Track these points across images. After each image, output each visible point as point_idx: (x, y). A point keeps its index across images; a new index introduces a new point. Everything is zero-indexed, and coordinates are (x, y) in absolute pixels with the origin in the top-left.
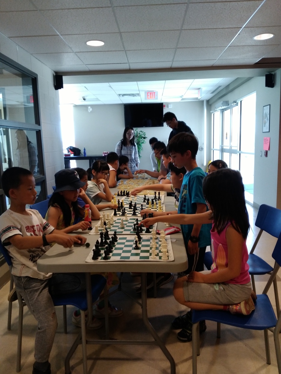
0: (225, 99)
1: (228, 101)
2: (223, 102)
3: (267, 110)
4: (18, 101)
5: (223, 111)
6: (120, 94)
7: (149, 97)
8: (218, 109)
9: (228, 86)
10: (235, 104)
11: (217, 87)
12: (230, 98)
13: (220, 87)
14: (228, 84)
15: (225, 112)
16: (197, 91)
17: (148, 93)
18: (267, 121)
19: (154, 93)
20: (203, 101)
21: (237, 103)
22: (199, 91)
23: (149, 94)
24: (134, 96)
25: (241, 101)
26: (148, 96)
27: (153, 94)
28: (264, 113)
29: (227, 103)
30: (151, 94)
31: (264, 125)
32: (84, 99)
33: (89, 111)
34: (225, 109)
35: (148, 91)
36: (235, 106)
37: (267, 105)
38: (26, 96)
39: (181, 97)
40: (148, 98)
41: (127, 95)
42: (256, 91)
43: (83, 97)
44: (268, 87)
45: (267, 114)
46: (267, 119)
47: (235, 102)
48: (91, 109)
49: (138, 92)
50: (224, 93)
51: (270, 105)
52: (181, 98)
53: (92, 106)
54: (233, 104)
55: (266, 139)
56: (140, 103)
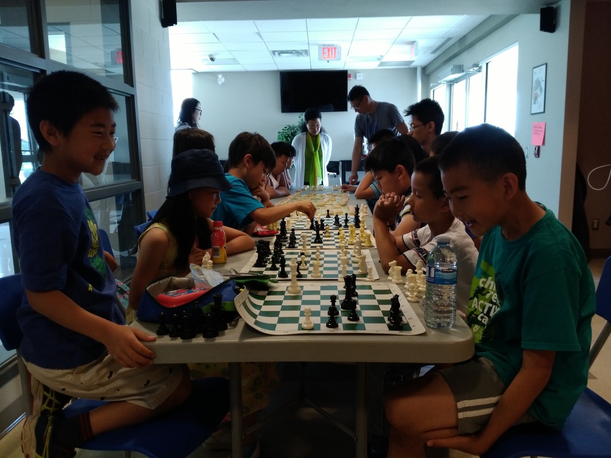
0: (457, 61)
1: (463, 65)
2: (454, 66)
3: (540, 73)
4: (97, 63)
5: (451, 84)
6: (275, 51)
7: (326, 55)
8: (442, 80)
9: (463, 39)
10: (476, 68)
11: (445, 39)
12: (466, 59)
13: (449, 39)
14: (465, 34)
15: (456, 86)
16: (409, 47)
17: (324, 48)
18: (539, 93)
19: (335, 48)
20: (415, 69)
21: (480, 68)
22: (412, 47)
23: (326, 51)
24: (298, 56)
25: (487, 64)
26: (324, 53)
27: (333, 50)
28: (535, 79)
29: (460, 69)
30: (329, 50)
31: (533, 102)
32: (212, 59)
33: (220, 83)
34: (456, 81)
35: (324, 45)
36: (477, 73)
37: (541, 65)
38: (109, 51)
39: (379, 59)
40: (325, 57)
41: (287, 53)
42: (518, 43)
43: (210, 55)
44: (544, 31)
45: (541, 81)
46: (541, 89)
47: (476, 65)
48: (223, 80)
49: (306, 48)
50: (456, 50)
51: (546, 64)
52: (379, 62)
53: (225, 74)
54: (472, 70)
55: (537, 127)
56: (308, 70)
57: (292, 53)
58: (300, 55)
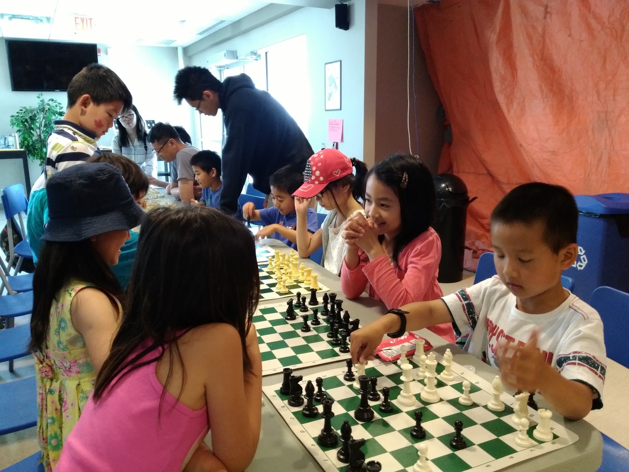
1: (236, 51)
3: (334, 70)
6: (4, 15)
7: (80, 26)
8: (212, 65)
10: (254, 57)
11: (216, 22)
13: (222, 22)
14: (239, 19)
17: (76, 18)
18: (334, 90)
19: (91, 19)
21: (259, 56)
23: (79, 21)
24: (37, 22)
25: (266, 53)
26: (76, 23)
27: (89, 21)
28: (328, 75)
29: (234, 54)
30: (83, 20)
31: (327, 98)
36: (255, 61)
37: (334, 62)
40: (78, 28)
42: (306, 35)
44: (341, 28)
46: (336, 86)
47: (254, 53)
49: (50, 15)
51: (341, 61)
54: (249, 58)
55: (334, 123)
56: (46, 41)
57: (29, 19)
58: (39, 21)
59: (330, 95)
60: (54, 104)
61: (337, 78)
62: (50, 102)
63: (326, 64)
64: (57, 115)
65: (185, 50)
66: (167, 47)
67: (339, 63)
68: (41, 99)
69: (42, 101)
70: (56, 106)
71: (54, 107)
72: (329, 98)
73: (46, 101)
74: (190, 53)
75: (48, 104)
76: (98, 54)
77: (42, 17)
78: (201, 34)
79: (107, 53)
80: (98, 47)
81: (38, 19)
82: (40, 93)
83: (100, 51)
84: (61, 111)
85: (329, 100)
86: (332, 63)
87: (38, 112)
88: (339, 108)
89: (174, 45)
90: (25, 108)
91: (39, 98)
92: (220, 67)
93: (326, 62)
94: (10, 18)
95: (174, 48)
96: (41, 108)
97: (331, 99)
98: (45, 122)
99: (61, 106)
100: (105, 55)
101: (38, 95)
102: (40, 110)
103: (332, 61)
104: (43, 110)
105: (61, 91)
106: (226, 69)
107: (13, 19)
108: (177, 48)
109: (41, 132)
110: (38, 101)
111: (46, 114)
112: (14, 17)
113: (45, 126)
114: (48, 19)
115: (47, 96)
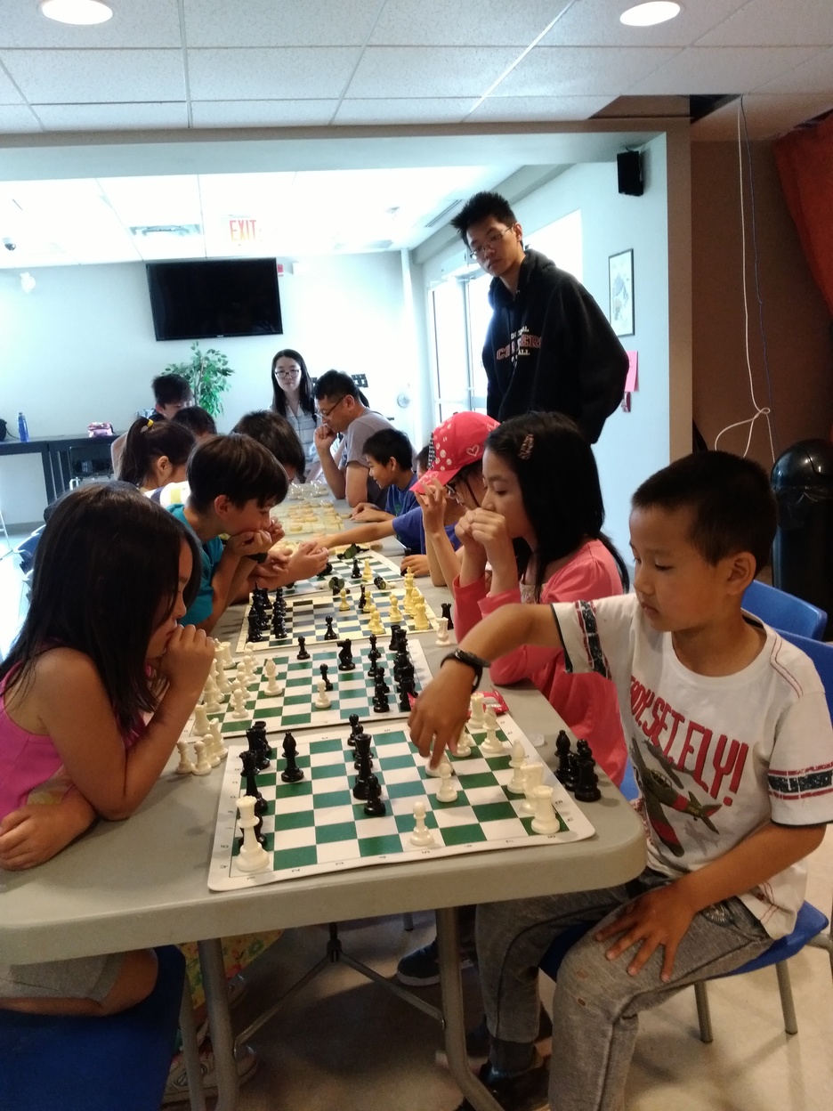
3: (622, 266)
5: (465, 280)
6: (137, 228)
7: (237, 234)
8: (448, 274)
11: (450, 203)
16: (387, 216)
18: (623, 301)
22: (393, 217)
24: (182, 235)
28: (614, 276)
31: (613, 316)
32: (10, 247)
33: (26, 290)
34: (473, 276)
37: (623, 253)
40: (235, 237)
41: (160, 230)
42: (580, 211)
43: (5, 240)
48: (32, 284)
49: (197, 220)
51: (632, 251)
52: (332, 243)
53: (35, 272)
56: (201, 260)
57: (170, 230)
58: (185, 233)
59: (618, 310)
60: (216, 358)
61: (628, 279)
62: (210, 356)
63: (610, 257)
64: (219, 375)
65: (413, 253)
66: (385, 252)
67: (630, 253)
68: (196, 351)
69: (198, 354)
70: (219, 360)
71: (215, 362)
72: (617, 315)
73: (204, 354)
74: (421, 258)
75: (207, 359)
76: (279, 274)
77: (188, 226)
78: (431, 224)
79: (292, 271)
80: (278, 262)
81: (181, 230)
82: (194, 341)
83: (281, 269)
84: (225, 367)
85: (616, 318)
86: (619, 254)
87: (191, 372)
88: (631, 332)
89: (393, 248)
90: (174, 365)
91: (193, 348)
92: (463, 277)
93: (611, 254)
94: (144, 232)
95: (394, 252)
96: (196, 365)
97: (619, 317)
98: (202, 386)
99: (226, 359)
100: (290, 275)
101: (192, 345)
102: (195, 368)
103: (620, 251)
104: (199, 367)
105: (225, 336)
106: (471, 280)
107: (149, 234)
108: (399, 252)
109: (198, 402)
110: (193, 354)
111: (203, 373)
112: (150, 229)
113: (203, 391)
114: (197, 227)
115: (205, 346)
